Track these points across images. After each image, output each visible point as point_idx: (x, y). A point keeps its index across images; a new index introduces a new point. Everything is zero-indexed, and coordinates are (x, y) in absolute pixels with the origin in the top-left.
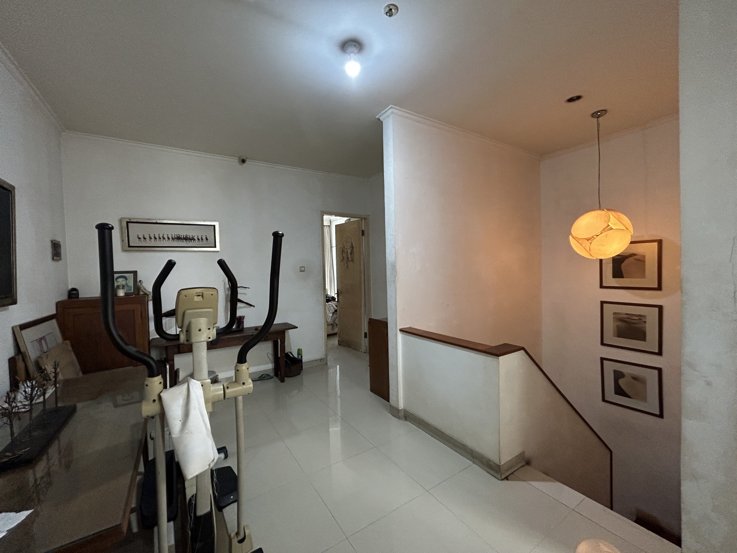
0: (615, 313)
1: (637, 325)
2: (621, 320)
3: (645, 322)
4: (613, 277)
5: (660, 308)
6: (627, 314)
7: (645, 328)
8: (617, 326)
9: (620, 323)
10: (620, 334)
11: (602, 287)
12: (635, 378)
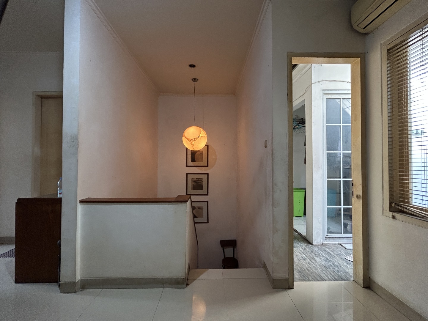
0: (192, 179)
1: (200, 183)
2: (194, 182)
3: (203, 181)
4: (192, 161)
5: (208, 174)
6: (197, 178)
7: (203, 184)
8: (193, 185)
9: (193, 183)
10: (194, 188)
11: (187, 166)
12: (199, 208)
